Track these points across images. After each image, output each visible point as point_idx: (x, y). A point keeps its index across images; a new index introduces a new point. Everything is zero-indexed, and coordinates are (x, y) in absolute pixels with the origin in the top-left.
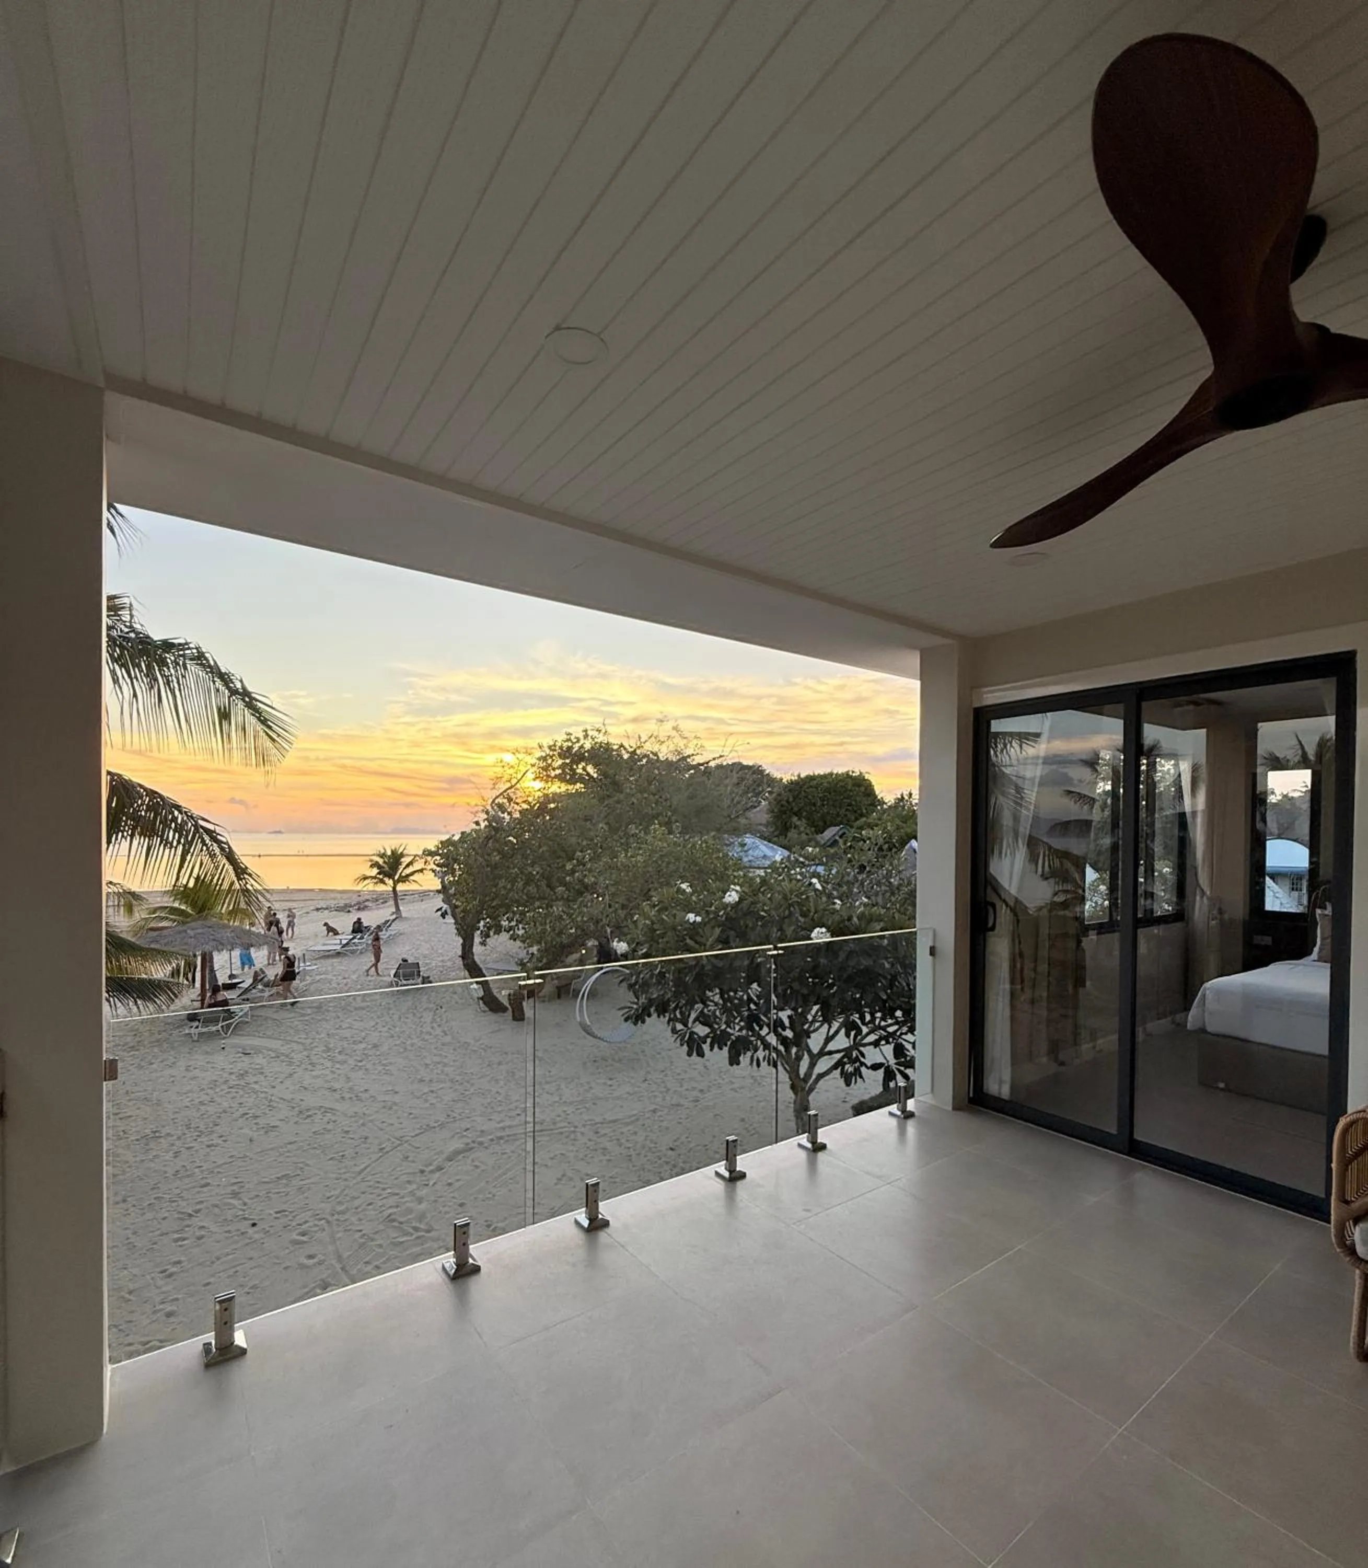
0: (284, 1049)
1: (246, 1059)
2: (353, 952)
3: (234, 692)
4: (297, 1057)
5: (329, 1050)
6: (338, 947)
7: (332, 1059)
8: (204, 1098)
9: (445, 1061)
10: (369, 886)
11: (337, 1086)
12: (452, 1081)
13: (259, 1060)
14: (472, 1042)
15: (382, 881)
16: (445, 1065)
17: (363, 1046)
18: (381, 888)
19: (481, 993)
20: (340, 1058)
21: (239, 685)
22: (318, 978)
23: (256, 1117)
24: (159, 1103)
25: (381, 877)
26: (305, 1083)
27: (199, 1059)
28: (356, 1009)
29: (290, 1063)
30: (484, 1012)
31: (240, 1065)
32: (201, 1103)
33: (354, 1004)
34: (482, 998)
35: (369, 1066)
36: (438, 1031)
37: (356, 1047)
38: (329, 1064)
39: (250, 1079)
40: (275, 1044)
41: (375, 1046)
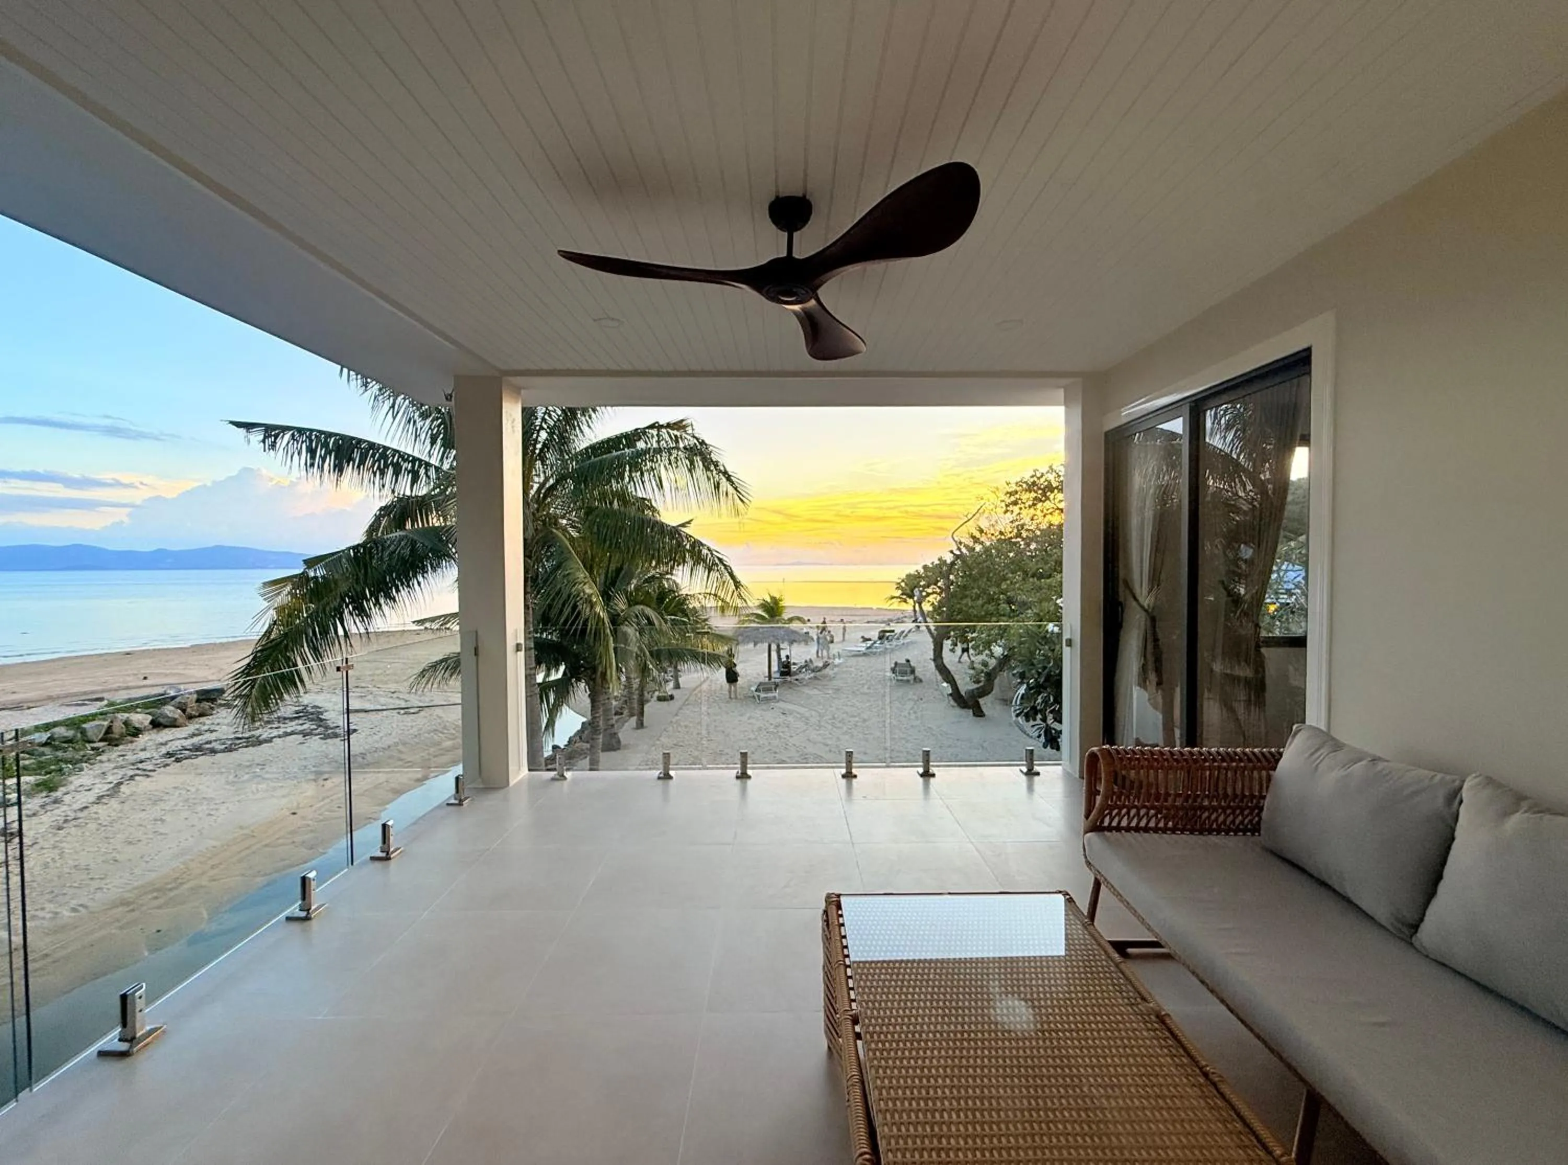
0: (807, 714)
1: (782, 716)
2: (875, 654)
3: (720, 471)
4: (813, 720)
5: (834, 718)
6: (863, 649)
7: (833, 725)
8: (752, 736)
9: (909, 738)
10: (896, 605)
11: (829, 742)
12: (908, 752)
13: (790, 719)
14: (934, 728)
15: (905, 601)
16: (907, 741)
17: (857, 719)
18: (904, 606)
19: (950, 691)
20: (840, 725)
21: (722, 468)
22: (845, 669)
23: (775, 753)
24: (728, 735)
25: (904, 597)
26: (811, 738)
27: (758, 713)
28: (862, 694)
29: (807, 724)
30: (953, 706)
31: (778, 720)
32: (749, 739)
33: (861, 691)
34: (951, 695)
35: (855, 733)
36: (913, 716)
37: (851, 719)
38: (830, 727)
39: (780, 729)
40: (802, 710)
41: (865, 721)
